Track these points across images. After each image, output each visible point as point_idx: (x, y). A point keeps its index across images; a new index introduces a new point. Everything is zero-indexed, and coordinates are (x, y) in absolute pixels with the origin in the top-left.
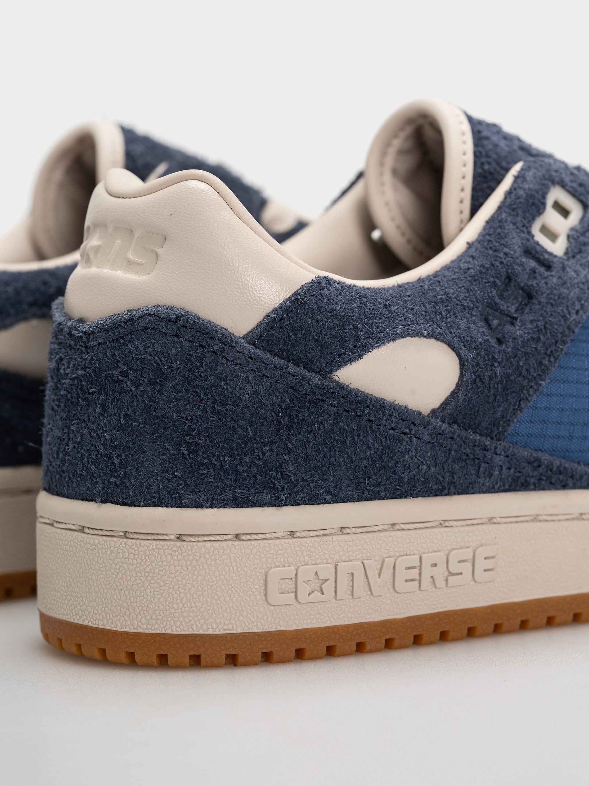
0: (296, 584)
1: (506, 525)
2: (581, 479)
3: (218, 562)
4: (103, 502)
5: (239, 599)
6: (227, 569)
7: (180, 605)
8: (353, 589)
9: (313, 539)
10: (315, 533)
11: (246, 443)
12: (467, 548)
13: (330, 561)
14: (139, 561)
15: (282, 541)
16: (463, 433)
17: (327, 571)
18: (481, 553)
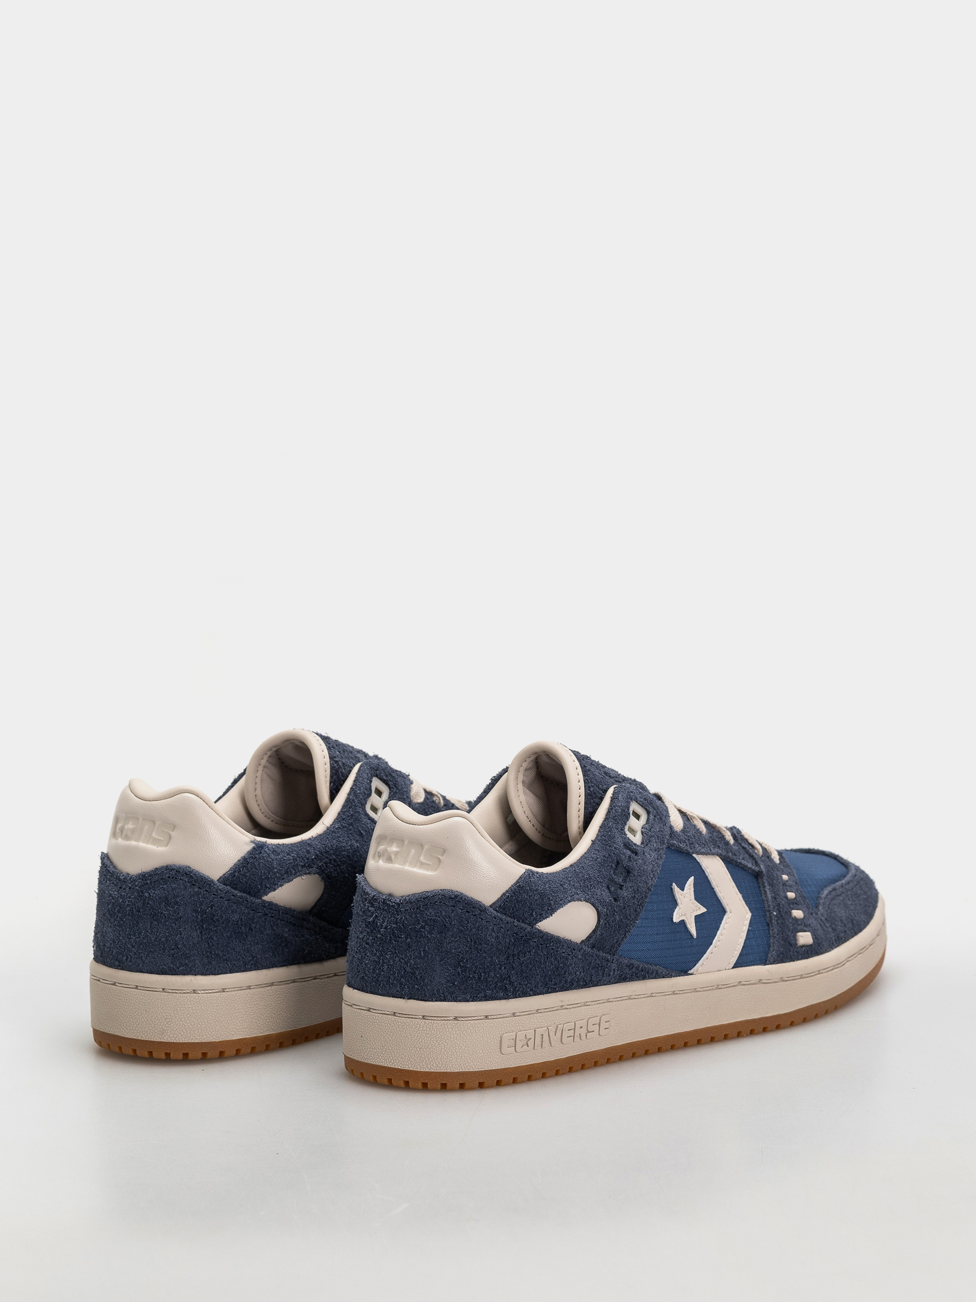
0: (515, 1042)
1: (616, 1003)
2: (652, 973)
3: (477, 1031)
4: (408, 999)
5: (487, 1051)
6: (481, 1035)
7: (456, 1056)
8: (542, 1043)
9: (524, 1017)
10: (525, 1013)
11: (491, 965)
12: (597, 1017)
13: (532, 1028)
14: (433, 1032)
15: (509, 1019)
16: (598, 953)
17: (530, 1034)
18: (604, 1019)
